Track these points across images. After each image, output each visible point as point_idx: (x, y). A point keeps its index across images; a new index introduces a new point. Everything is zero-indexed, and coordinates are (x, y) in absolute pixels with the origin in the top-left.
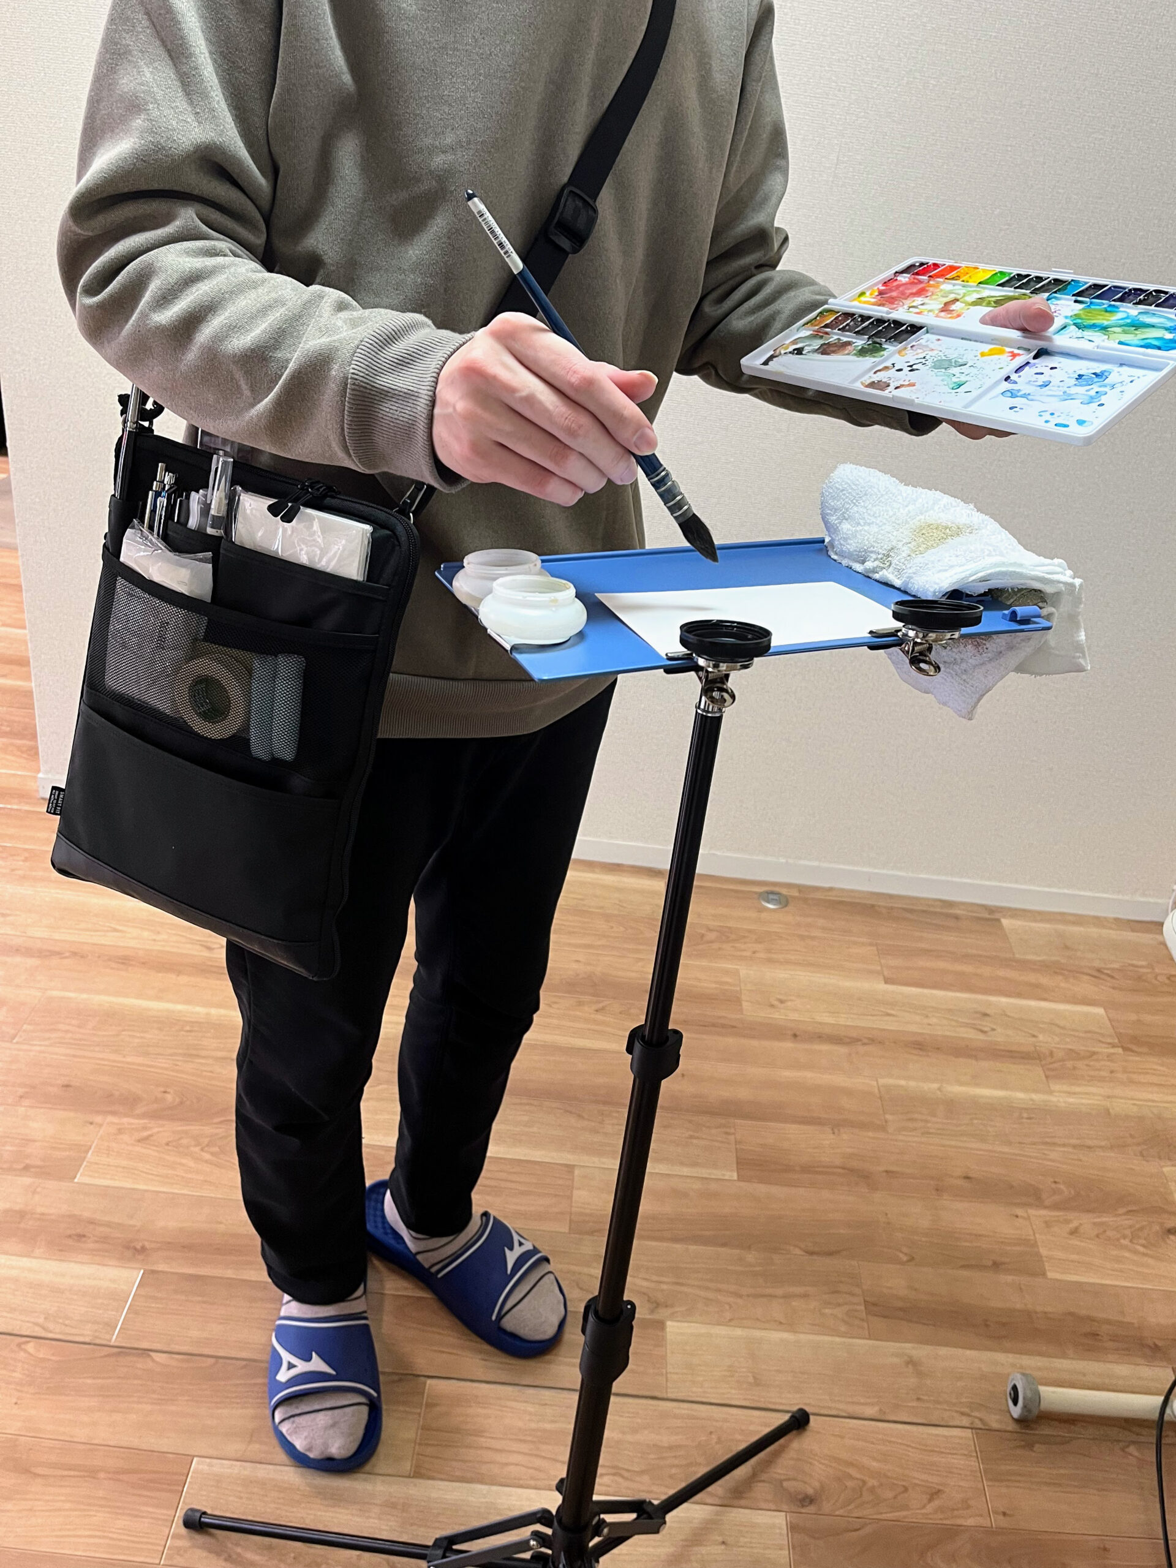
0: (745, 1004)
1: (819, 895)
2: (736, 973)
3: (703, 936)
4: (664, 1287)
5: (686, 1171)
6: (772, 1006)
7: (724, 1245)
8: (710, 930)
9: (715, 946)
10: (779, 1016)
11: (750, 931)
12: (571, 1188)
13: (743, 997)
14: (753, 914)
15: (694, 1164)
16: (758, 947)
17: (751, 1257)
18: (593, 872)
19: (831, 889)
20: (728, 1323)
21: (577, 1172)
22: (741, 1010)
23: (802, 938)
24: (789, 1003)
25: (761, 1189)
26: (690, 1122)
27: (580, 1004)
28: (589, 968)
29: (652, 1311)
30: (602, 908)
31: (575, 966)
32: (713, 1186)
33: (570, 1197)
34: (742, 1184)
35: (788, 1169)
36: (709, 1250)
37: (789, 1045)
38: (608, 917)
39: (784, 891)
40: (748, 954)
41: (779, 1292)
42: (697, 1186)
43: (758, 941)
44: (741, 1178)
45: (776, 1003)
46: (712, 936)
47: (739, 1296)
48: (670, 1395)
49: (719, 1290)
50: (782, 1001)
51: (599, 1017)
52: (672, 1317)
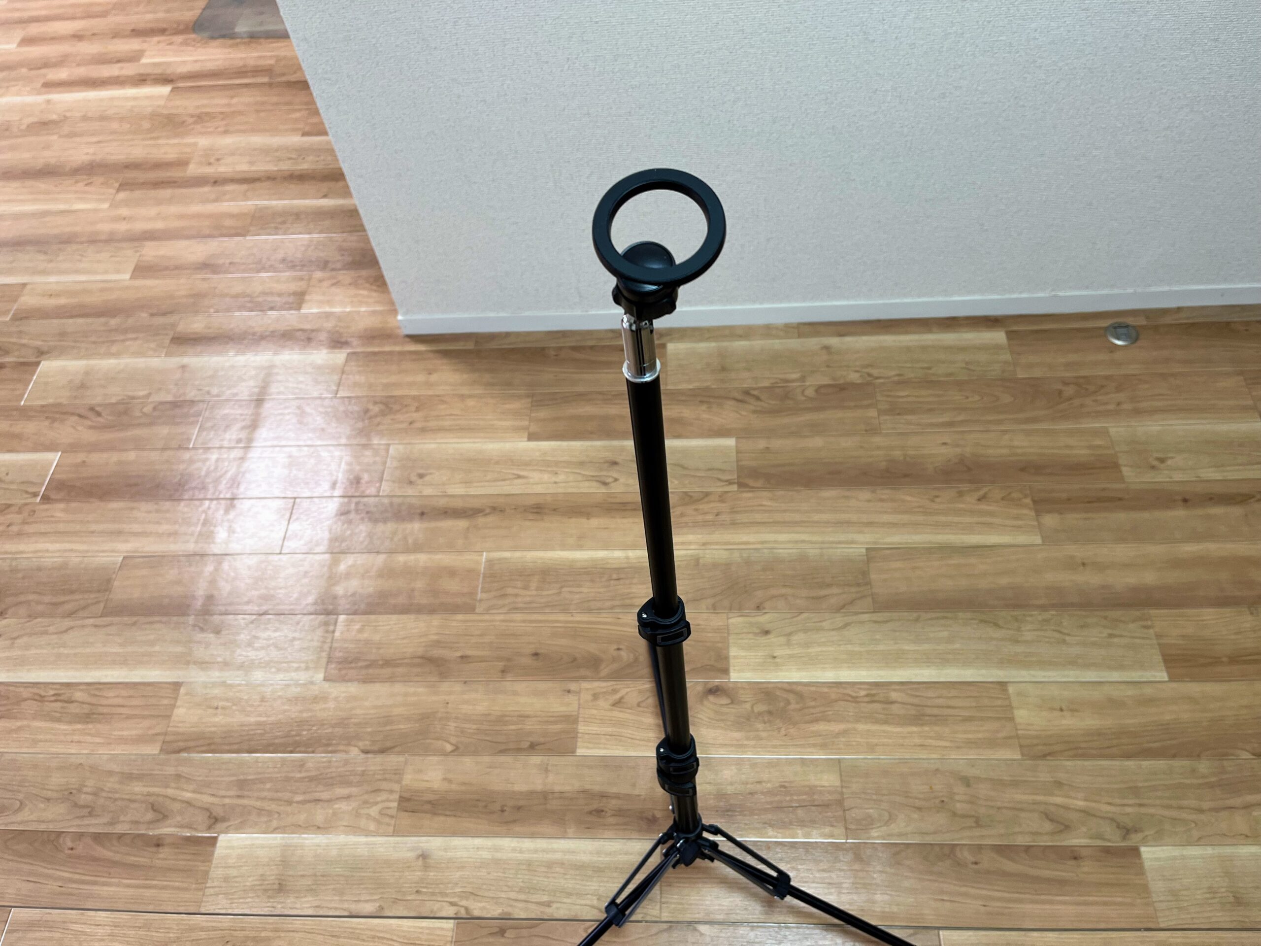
0: (1126, 471)
1: (1168, 320)
2: (1104, 432)
3: (1060, 392)
4: (1129, 810)
5: (1115, 676)
6: (1153, 467)
7: (1174, 756)
8: (1066, 384)
9: (1077, 402)
10: (1161, 478)
11: (1107, 378)
12: (1010, 707)
13: (1121, 461)
14: (1102, 357)
15: (1121, 667)
16: (1121, 396)
17: (1204, 766)
18: (930, 331)
19: (1179, 309)
20: (1199, 842)
21: (1011, 689)
22: (1122, 479)
23: (1163, 376)
24: (1169, 462)
25: (1194, 688)
26: (1106, 618)
27: (961, 494)
28: (958, 450)
29: (1124, 838)
30: (951, 374)
31: (944, 450)
32: (1148, 691)
33: (1012, 719)
34: (1174, 685)
35: (1216, 661)
36: (1161, 764)
37: (1180, 513)
38: (960, 385)
39: (1130, 321)
40: (1111, 407)
41: (1237, 801)
42: (1131, 692)
43: (1119, 389)
44: (1172, 678)
45: (1156, 463)
46: (1069, 391)
47: (1201, 811)
48: (1162, 925)
49: (1180, 808)
50: (1162, 460)
51: (983, 507)
52: (1145, 841)
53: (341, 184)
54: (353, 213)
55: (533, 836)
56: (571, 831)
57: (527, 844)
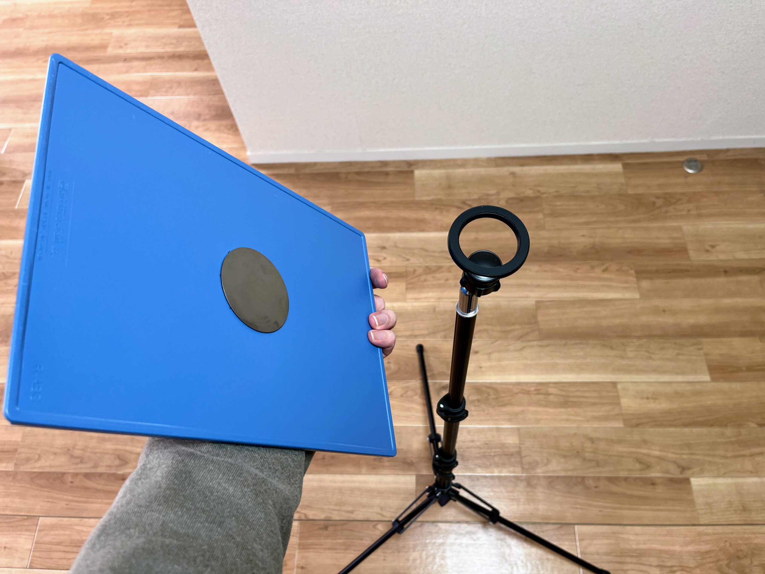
0: (692, 254)
1: (722, 157)
2: (680, 229)
3: (654, 203)
4: (685, 457)
5: (679, 378)
6: (707, 251)
7: (712, 426)
8: (658, 198)
9: (664, 210)
10: (711, 258)
11: (683, 194)
12: (618, 397)
13: (690, 247)
14: (681, 180)
15: (683, 373)
16: (690, 206)
17: (729, 431)
18: (576, 163)
19: (728, 150)
20: (723, 476)
21: (619, 386)
22: (688, 258)
23: (716, 193)
24: (717, 248)
25: (725, 386)
26: (675, 344)
27: (593, 267)
28: (592, 240)
29: (681, 473)
30: (588, 191)
31: (583, 240)
32: (698, 387)
33: (619, 404)
34: (714, 384)
35: (739, 370)
36: (704, 430)
37: (722, 280)
38: (593, 198)
39: (698, 157)
40: (684, 213)
41: (747, 452)
42: (688, 388)
43: (689, 201)
44: (713, 380)
45: (709, 248)
46: (660, 202)
47: (726, 457)
48: (702, 523)
49: (714, 456)
50: (713, 247)
51: (605, 275)
52: (693, 475)
53: (206, 61)
54: (215, 82)
55: (342, 473)
56: (364, 470)
57: (339, 478)
